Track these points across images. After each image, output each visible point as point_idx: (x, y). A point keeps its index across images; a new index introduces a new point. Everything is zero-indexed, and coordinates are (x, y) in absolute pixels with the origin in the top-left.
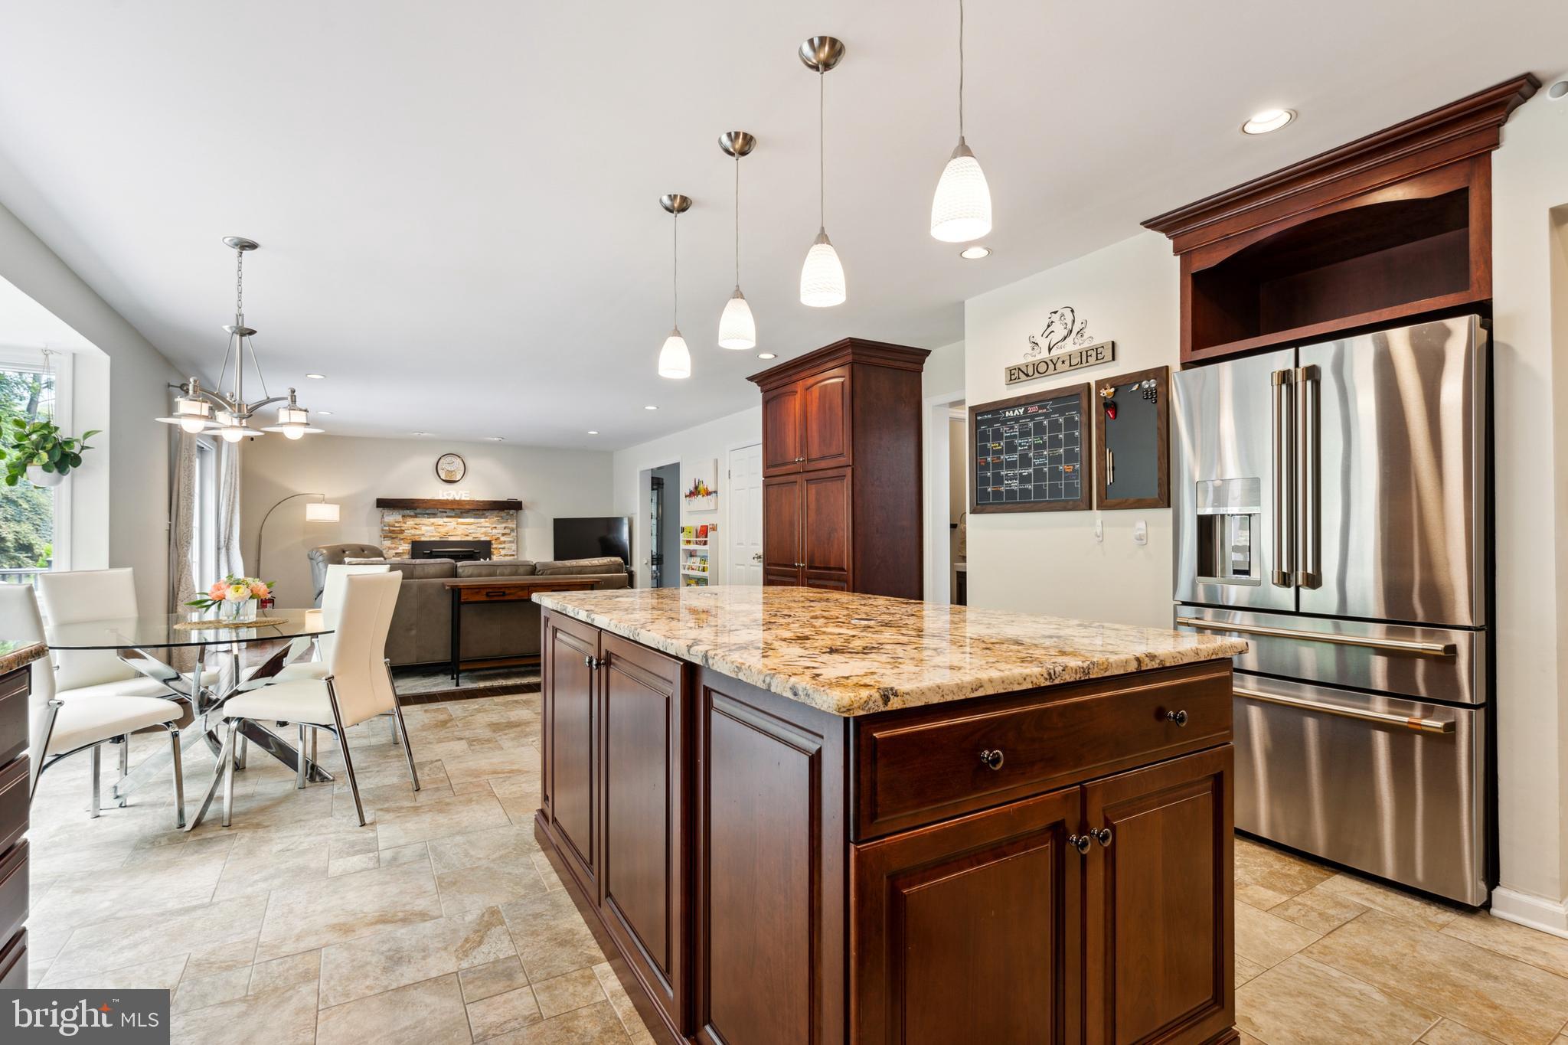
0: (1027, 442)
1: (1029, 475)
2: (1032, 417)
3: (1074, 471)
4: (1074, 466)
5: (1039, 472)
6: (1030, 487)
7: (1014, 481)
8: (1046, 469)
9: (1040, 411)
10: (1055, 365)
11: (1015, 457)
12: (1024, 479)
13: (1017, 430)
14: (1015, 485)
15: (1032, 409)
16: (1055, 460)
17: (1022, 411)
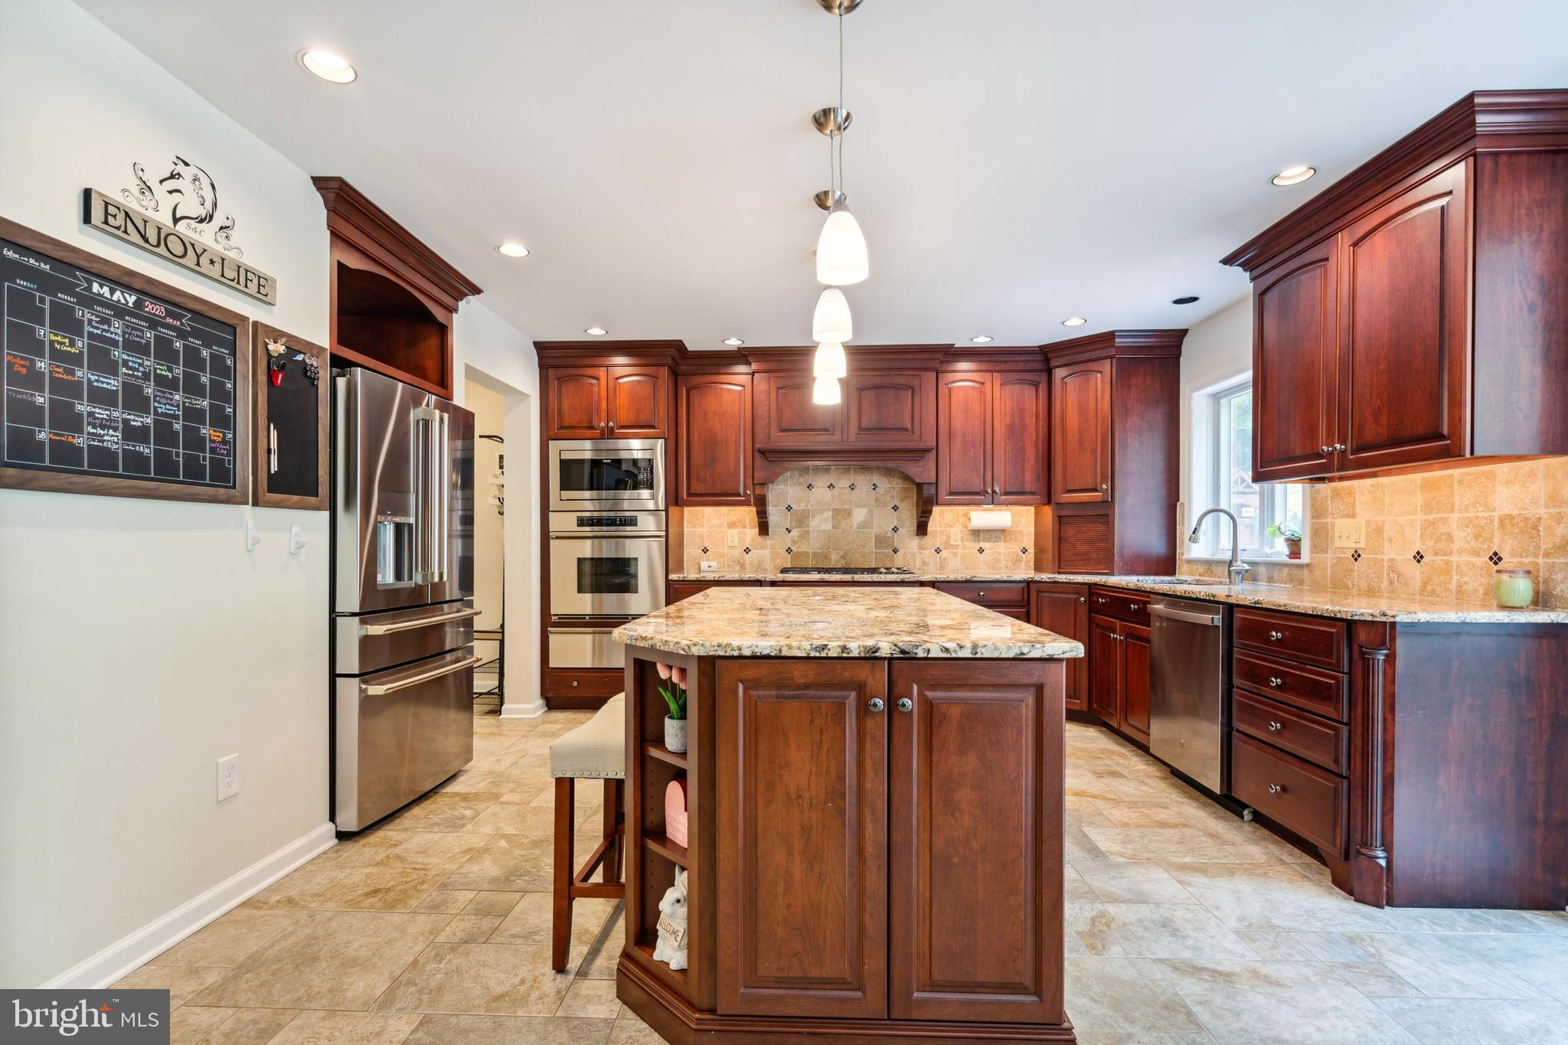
0: (141, 365)
1: (145, 429)
2: (154, 323)
3: (224, 442)
4: (224, 434)
5: (163, 428)
6: (147, 450)
7: (111, 432)
8: (178, 427)
9: (169, 320)
10: (198, 257)
11: (112, 384)
12: (132, 434)
13: (119, 331)
14: (112, 440)
15: (152, 308)
16: (193, 415)
17: (132, 299)
